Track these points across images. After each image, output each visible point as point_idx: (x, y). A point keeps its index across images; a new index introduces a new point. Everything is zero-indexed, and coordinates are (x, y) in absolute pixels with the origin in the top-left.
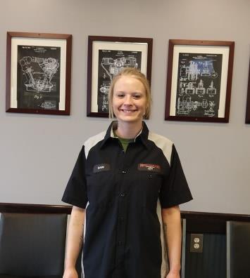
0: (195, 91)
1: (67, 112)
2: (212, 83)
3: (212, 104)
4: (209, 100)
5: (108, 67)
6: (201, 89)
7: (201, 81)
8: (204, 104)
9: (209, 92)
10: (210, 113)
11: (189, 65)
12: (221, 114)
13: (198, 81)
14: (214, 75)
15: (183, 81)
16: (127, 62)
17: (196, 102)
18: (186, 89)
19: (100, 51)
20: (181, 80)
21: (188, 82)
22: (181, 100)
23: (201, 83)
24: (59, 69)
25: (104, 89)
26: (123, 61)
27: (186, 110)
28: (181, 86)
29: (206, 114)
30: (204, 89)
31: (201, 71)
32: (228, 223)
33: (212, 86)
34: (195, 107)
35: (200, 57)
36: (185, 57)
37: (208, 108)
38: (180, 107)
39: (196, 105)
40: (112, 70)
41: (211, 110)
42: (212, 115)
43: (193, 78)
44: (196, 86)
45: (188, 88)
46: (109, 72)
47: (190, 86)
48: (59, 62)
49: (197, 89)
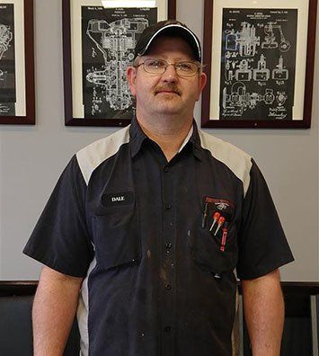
0: (253, 75)
1: (30, 119)
2: (281, 60)
3: (281, 97)
4: (276, 89)
5: (98, 37)
6: (263, 71)
7: (262, 57)
8: (269, 97)
9: (276, 75)
10: (280, 113)
11: (240, 29)
12: (297, 115)
13: (257, 58)
14: (285, 47)
15: (231, 59)
16: (133, 26)
17: (254, 95)
18: (237, 71)
19: (84, 9)
20: (228, 56)
21: (239, 59)
22: (228, 92)
23: (262, 61)
24: (12, 43)
25: (94, 77)
26: (124, 26)
27: (237, 108)
28: (228, 66)
29: (272, 115)
30: (268, 71)
31: (262, 40)
32: (313, 298)
33: (280, 66)
34: (253, 102)
35: (259, 16)
36: (233, 16)
37: (275, 104)
38: (228, 104)
39: (254, 100)
40: (107, 42)
41: (280, 108)
42: (282, 117)
43: (247, 53)
44: (253, 65)
45: (241, 71)
46: (101, 45)
47: (244, 67)
48: (12, 30)
49: (256, 71)
